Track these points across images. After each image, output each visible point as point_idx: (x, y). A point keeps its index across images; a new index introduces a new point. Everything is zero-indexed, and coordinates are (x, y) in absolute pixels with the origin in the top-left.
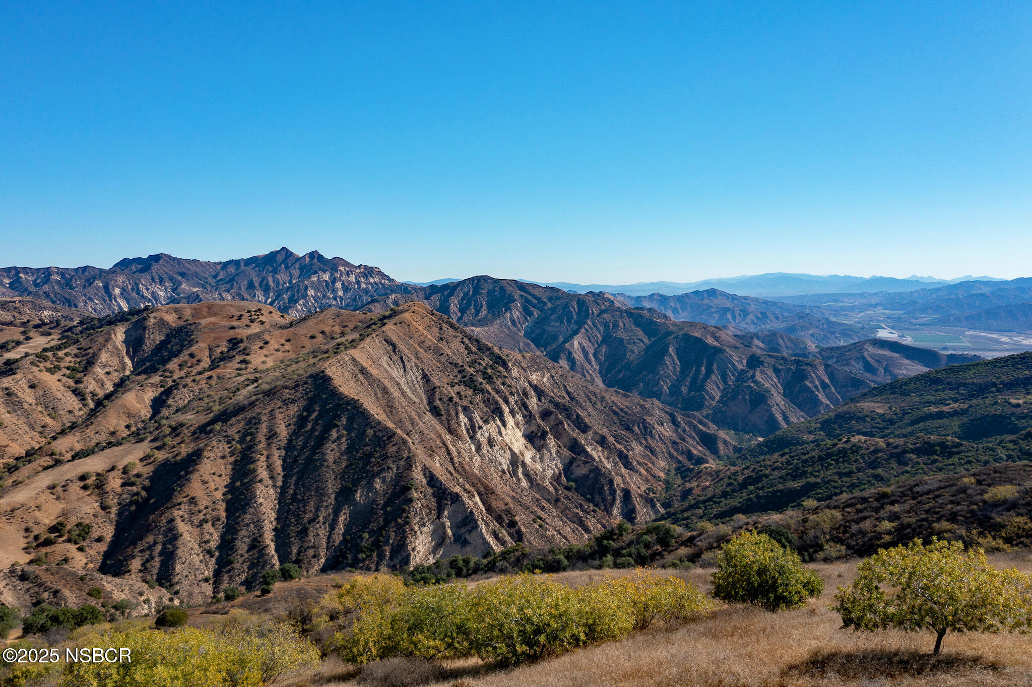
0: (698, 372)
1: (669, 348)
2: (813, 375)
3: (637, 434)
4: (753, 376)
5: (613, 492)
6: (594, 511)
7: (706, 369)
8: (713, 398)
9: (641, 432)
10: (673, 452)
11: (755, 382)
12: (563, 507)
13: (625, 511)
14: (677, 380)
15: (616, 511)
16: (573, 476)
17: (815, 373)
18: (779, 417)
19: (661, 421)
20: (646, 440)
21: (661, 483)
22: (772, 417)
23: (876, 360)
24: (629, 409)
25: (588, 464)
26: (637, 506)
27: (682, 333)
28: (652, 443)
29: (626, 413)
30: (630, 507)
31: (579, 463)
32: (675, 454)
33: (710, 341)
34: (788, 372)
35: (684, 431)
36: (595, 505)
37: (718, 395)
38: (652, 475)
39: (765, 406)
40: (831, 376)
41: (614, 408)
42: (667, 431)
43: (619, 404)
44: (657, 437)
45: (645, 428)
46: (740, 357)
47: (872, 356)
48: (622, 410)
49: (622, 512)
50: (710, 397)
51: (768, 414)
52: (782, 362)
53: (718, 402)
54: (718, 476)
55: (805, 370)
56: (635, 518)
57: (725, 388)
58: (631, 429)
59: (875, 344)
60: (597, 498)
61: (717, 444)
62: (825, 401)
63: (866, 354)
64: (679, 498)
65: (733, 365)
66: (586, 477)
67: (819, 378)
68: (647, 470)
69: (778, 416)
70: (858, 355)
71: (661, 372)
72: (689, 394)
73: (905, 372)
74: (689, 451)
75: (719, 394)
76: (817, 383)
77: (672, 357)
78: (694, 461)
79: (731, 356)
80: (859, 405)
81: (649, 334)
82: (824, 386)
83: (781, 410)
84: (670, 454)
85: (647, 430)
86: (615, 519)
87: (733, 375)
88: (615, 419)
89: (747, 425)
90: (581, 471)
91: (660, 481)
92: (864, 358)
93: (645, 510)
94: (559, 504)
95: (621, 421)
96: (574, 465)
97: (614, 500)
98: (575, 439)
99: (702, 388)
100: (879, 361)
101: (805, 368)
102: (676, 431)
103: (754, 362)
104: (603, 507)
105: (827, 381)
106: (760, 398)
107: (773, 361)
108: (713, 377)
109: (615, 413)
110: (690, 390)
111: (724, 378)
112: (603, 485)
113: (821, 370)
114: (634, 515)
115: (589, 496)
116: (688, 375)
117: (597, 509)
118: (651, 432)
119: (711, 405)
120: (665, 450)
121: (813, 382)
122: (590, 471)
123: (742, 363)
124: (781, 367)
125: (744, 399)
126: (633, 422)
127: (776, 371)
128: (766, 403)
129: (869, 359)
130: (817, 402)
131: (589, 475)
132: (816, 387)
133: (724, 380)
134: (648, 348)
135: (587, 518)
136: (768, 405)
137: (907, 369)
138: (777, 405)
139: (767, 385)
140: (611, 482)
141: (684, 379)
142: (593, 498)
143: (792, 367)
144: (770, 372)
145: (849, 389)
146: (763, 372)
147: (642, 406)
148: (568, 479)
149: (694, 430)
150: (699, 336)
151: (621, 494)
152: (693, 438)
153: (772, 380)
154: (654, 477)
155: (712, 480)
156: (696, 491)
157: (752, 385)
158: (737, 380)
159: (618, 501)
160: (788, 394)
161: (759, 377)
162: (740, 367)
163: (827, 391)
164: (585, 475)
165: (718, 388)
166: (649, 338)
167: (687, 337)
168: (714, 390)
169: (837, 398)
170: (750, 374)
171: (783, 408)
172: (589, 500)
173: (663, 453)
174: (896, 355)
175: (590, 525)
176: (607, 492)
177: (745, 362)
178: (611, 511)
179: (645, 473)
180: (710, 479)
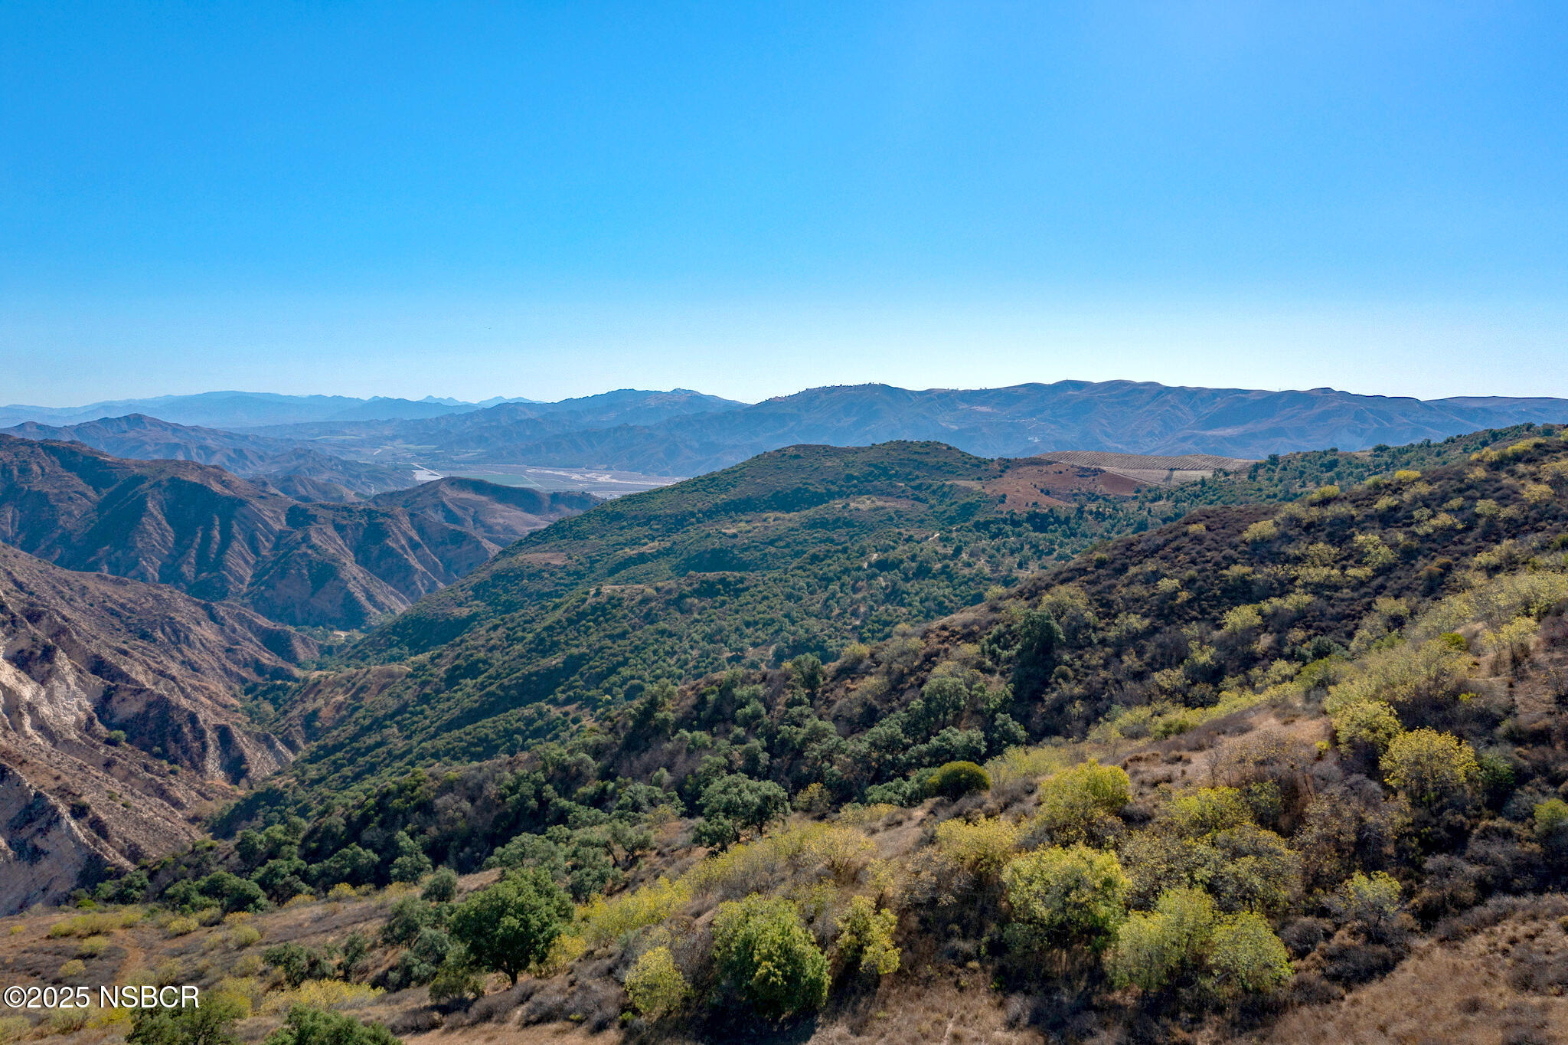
0: (207, 539)
1: (146, 503)
2: (395, 530)
3: (162, 644)
4: (306, 539)
5: (200, 735)
6: (173, 772)
7: (221, 532)
8: (241, 580)
9: (170, 639)
10: (229, 665)
11: (312, 547)
12: (123, 773)
13: (226, 763)
14: (170, 556)
15: (212, 764)
16: (115, 720)
17: (399, 528)
18: (361, 597)
19: (195, 619)
20: (180, 651)
21: (239, 715)
22: (350, 598)
23: (459, 507)
24: (135, 603)
25: (144, 695)
26: (247, 751)
27: (164, 477)
28: (192, 655)
29: (131, 611)
30: (235, 754)
31: (125, 694)
32: (235, 669)
33: (216, 487)
34: (357, 529)
35: (234, 631)
36: (171, 763)
37: (248, 574)
38: (221, 705)
39: (336, 583)
40: (421, 531)
41: (109, 604)
42: (207, 632)
43: (115, 596)
44: (198, 645)
45: (175, 632)
46: (275, 512)
47: (453, 501)
48: (123, 606)
49: (221, 764)
50: (236, 578)
51: (342, 595)
52: (345, 514)
53: (251, 584)
54: (354, 685)
55: (382, 524)
56: (247, 770)
57: (258, 562)
58: (151, 636)
59: (453, 484)
60: (172, 747)
61: (291, 645)
62: (419, 566)
63: (444, 499)
64: (300, 728)
65: (266, 524)
66: (142, 718)
67: (404, 534)
68: (210, 698)
69: (359, 595)
70: (434, 501)
71: (140, 545)
72: (196, 578)
73: (501, 521)
74: (257, 661)
75: (250, 572)
76: (403, 542)
77: (156, 518)
78: (268, 676)
79: (260, 510)
80: (521, 558)
81: (96, 484)
82: (415, 546)
83: (362, 585)
84: (225, 669)
85: (179, 636)
86: (212, 778)
87: (267, 540)
88: (116, 622)
89: (310, 614)
90: (131, 708)
91: (237, 711)
92: (444, 505)
93: (259, 755)
94: (115, 769)
95: (128, 625)
96: (115, 700)
97: (204, 747)
98: (96, 656)
99: (219, 564)
100: (464, 509)
101: (382, 521)
102: (222, 631)
103: (299, 517)
104: (187, 763)
105: (417, 538)
106: (325, 573)
107: (330, 514)
108: (236, 545)
109: (112, 612)
110: (198, 572)
111: (254, 545)
112: (179, 726)
113: (406, 523)
114: (244, 767)
115: (157, 749)
116: (189, 546)
117: (177, 767)
118: (187, 637)
119: (241, 590)
120: (216, 665)
121: (397, 541)
122: (149, 705)
123: (278, 519)
124: (345, 522)
125: (301, 575)
126: (153, 624)
127: (339, 528)
128: (336, 578)
129: (450, 506)
130: (409, 570)
131: (147, 712)
132: (403, 547)
133: (255, 551)
134: (101, 507)
135: (171, 784)
136: (342, 580)
137: (503, 517)
138: (355, 578)
139: (331, 551)
140: (193, 718)
141: (182, 554)
142: (165, 751)
143: (362, 521)
144: (330, 531)
145: (449, 547)
146: (320, 531)
147: (156, 597)
148: (110, 726)
149: (250, 628)
150: (198, 481)
151: (214, 736)
152: (251, 641)
153: (335, 543)
154: (225, 707)
155: (346, 692)
156: (325, 713)
157: (309, 552)
158: (276, 547)
159: (211, 749)
160: (363, 559)
161: (316, 539)
162: (277, 527)
163: (419, 552)
164: (138, 714)
165: (247, 562)
166: (96, 489)
167: (176, 484)
168: (240, 565)
169: (434, 563)
170: (299, 535)
171: (364, 582)
172: (157, 756)
173: (214, 669)
174: (484, 498)
175: (179, 795)
176: (190, 737)
177: (283, 518)
178: (203, 766)
179: (209, 702)
180: (340, 690)
